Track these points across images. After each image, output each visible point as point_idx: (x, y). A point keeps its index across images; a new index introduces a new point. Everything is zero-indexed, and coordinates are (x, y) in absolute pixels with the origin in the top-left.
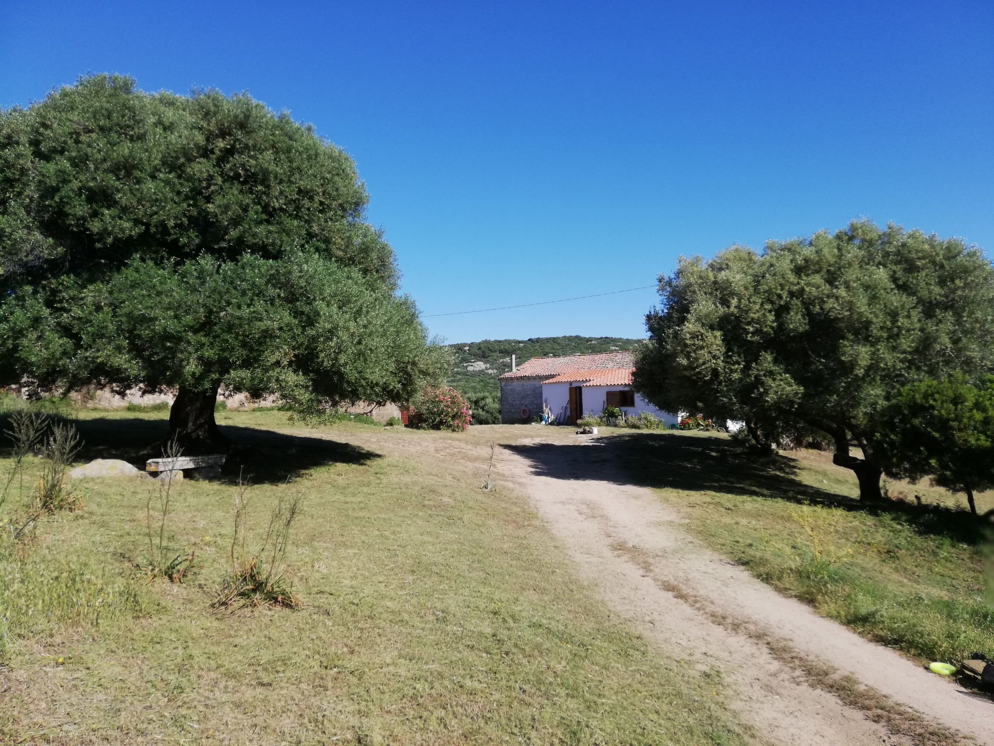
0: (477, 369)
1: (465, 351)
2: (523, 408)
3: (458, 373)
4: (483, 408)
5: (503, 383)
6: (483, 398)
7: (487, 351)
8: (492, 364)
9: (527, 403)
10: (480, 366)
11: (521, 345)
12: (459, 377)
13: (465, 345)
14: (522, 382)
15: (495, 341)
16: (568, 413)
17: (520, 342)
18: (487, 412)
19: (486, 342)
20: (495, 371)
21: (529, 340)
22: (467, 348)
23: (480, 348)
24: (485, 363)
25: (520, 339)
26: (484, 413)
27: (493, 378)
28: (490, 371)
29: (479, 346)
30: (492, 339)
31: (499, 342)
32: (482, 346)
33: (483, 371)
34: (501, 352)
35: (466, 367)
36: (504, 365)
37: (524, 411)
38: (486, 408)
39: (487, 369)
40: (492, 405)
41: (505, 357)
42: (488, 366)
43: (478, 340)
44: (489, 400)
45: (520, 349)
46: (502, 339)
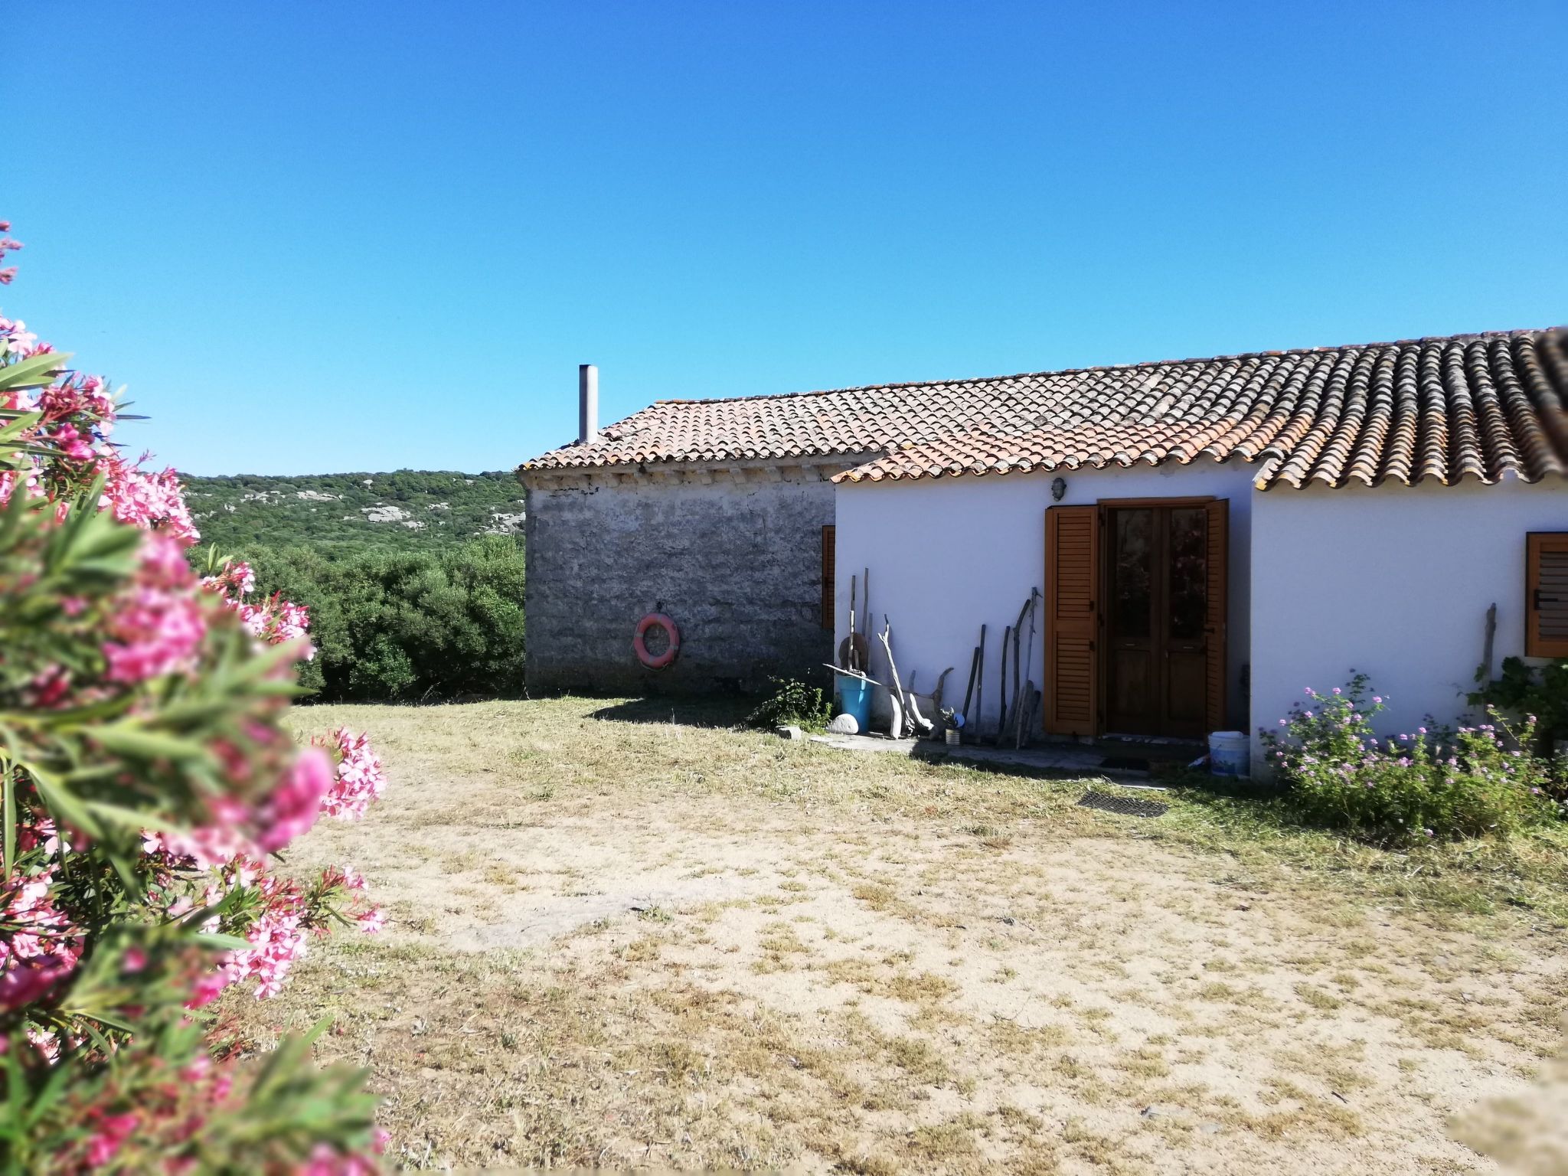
0: (386, 519)
1: (365, 486)
2: (645, 613)
3: (350, 524)
4: (414, 599)
5: (539, 497)
6: (412, 569)
7: (405, 488)
8: (415, 511)
9: (666, 591)
10: (392, 513)
11: (469, 482)
12: (352, 531)
13: (365, 476)
14: (645, 491)
15: (422, 473)
16: (1034, 669)
17: (466, 477)
18: (429, 612)
19: (406, 473)
20: (421, 524)
21: (484, 474)
22: (369, 482)
23: (392, 484)
24: (403, 508)
25: (467, 472)
26: (418, 616)
27: (416, 536)
28: (411, 524)
29: (391, 480)
30: (417, 469)
31: (429, 474)
32: (397, 479)
33: (397, 523)
34: (432, 491)
35: (367, 514)
36: (438, 515)
37: (649, 631)
38: (426, 599)
39: (405, 519)
40: (443, 590)
41: (440, 501)
42: (408, 514)
43: (389, 469)
44: (435, 575)
45: (466, 488)
46: (436, 470)
